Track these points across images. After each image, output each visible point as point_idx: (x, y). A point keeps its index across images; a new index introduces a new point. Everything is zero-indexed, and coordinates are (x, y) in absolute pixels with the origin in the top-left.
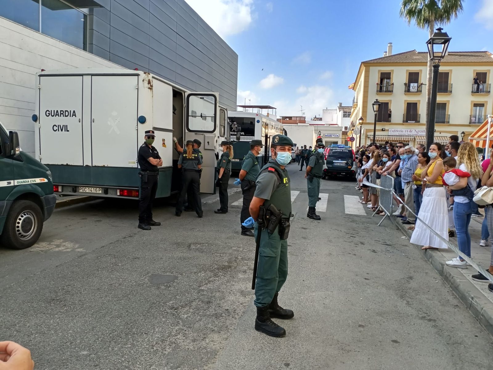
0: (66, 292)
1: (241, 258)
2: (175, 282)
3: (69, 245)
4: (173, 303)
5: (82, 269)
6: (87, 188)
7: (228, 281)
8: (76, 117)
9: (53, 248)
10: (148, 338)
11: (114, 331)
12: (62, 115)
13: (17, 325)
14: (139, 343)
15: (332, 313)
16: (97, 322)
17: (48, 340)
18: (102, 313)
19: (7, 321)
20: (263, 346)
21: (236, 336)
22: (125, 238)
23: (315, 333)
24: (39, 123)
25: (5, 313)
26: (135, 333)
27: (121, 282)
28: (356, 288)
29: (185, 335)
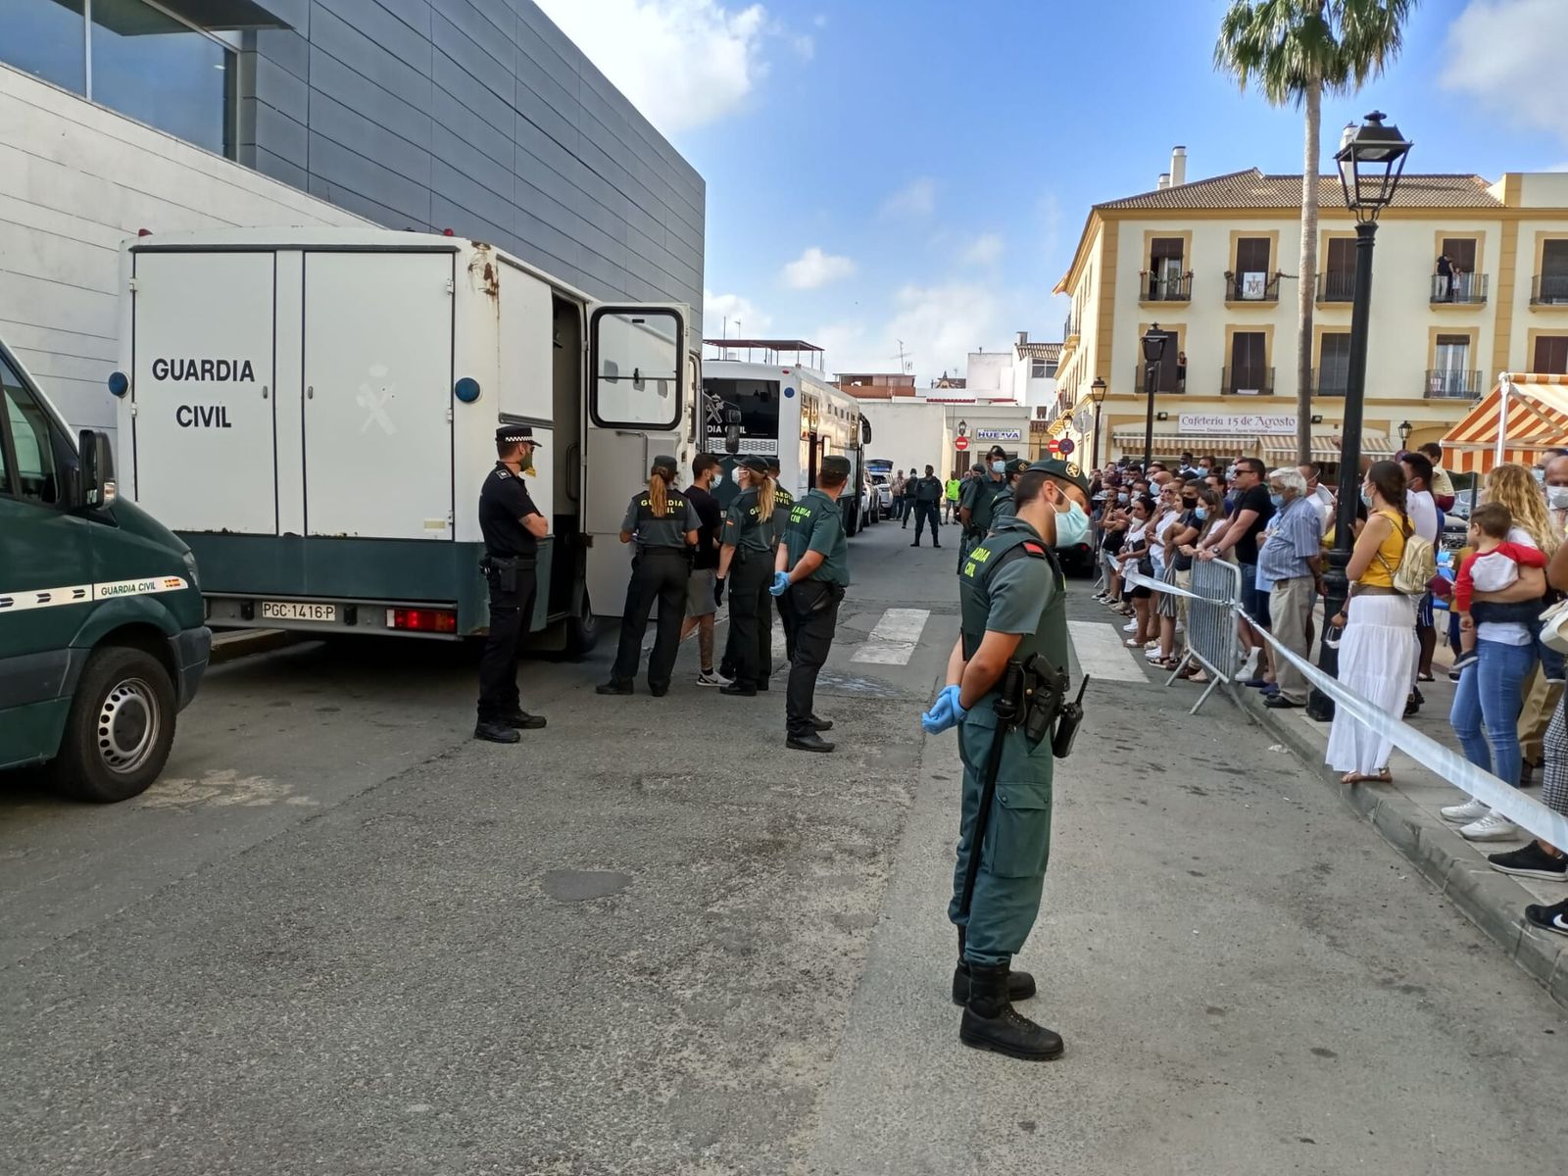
0: (300, 929)
1: (805, 816)
2: (625, 893)
3: (263, 786)
4: (639, 956)
5: (326, 860)
6: (290, 606)
7: (786, 889)
8: (253, 380)
9: (214, 796)
10: (595, 1061)
11: (488, 1042)
12: (207, 375)
13: (182, 1033)
14: (574, 1074)
15: (1120, 975)
16: (428, 1018)
17: (294, 1075)
18: (432, 988)
19: (147, 1020)
20: (943, 1075)
21: (855, 1048)
22: (428, 762)
23: (1084, 1034)
24: (133, 400)
25: (132, 999)
26: (553, 1045)
27: (461, 896)
28: (1172, 903)
29: (702, 1048)
